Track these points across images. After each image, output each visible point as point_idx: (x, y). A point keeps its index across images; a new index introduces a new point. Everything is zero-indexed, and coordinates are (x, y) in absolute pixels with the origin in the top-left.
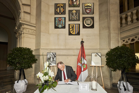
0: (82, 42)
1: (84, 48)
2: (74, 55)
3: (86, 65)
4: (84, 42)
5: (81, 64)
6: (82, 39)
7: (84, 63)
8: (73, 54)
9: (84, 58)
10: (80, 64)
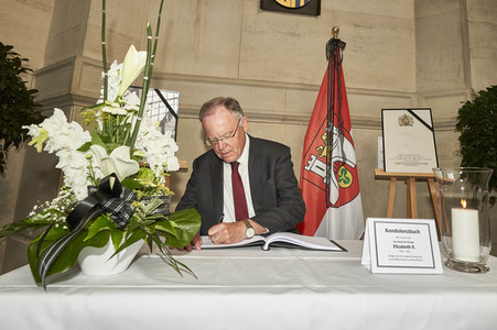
0: (335, 47)
1: (347, 86)
2: (284, 119)
3: (354, 171)
4: (344, 45)
5: (324, 166)
6: (336, 31)
7: (344, 158)
8: (280, 111)
9: (344, 133)
10: (319, 163)
